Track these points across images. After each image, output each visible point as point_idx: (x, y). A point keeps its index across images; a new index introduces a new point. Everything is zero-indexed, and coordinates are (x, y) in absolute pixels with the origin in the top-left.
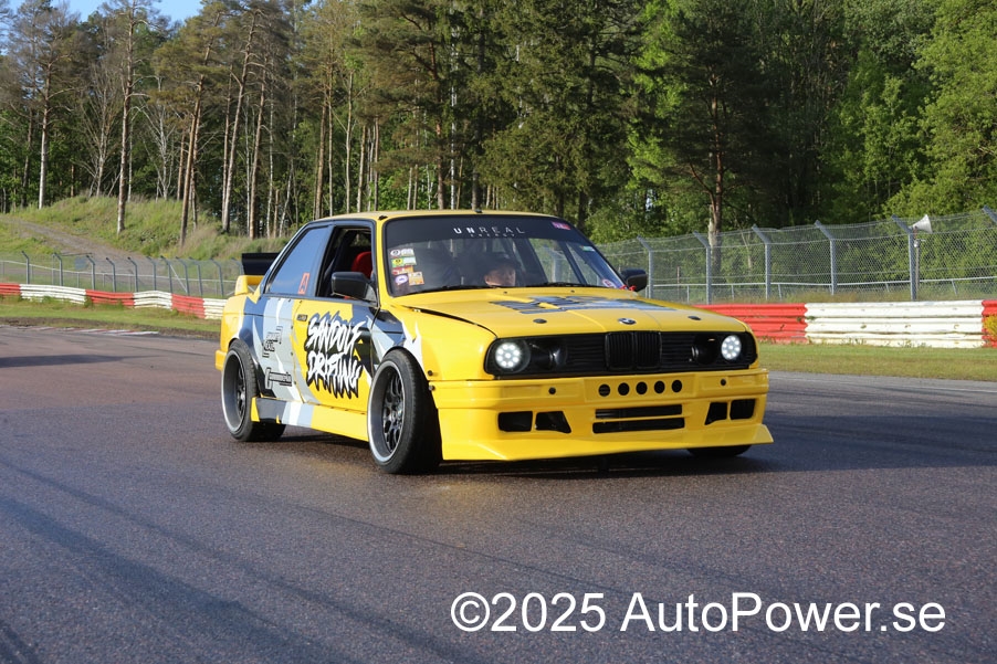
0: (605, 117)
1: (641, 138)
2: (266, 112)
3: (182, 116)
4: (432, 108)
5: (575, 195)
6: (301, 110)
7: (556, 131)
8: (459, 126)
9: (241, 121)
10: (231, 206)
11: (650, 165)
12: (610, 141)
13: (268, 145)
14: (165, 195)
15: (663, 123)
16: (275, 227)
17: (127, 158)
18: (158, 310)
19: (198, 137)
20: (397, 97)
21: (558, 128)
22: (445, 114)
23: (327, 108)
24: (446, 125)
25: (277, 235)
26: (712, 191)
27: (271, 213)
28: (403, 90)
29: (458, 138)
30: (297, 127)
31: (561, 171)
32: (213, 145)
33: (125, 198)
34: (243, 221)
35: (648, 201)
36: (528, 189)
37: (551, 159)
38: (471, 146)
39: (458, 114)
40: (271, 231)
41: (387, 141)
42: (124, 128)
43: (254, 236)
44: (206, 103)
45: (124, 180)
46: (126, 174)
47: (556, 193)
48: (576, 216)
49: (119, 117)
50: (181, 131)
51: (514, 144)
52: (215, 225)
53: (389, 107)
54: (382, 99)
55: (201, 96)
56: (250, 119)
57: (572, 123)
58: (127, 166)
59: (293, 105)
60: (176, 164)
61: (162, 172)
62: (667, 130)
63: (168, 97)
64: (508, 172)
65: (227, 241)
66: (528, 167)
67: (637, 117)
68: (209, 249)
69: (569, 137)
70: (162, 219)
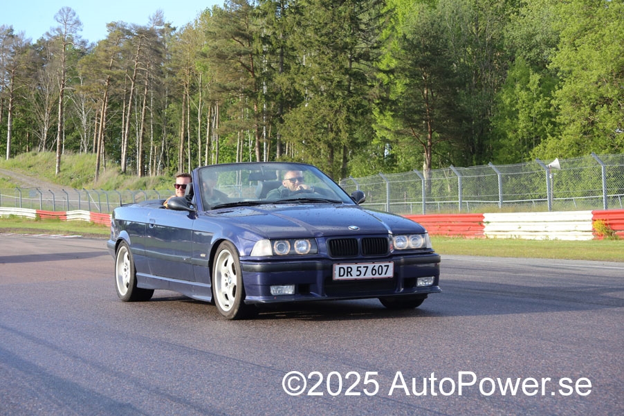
0: (358, 99)
1: (381, 112)
2: (148, 98)
3: (96, 101)
4: (252, 95)
5: (340, 148)
6: (170, 97)
7: (328, 108)
8: (268, 106)
9: (133, 104)
10: (127, 157)
11: (386, 129)
12: (362, 114)
13: (150, 118)
14: (85, 151)
15: (394, 103)
16: (154, 169)
17: (61, 127)
18: (82, 222)
19: (106, 114)
20: (230, 88)
21: (330, 106)
22: (259, 98)
23: (186, 95)
24: (260, 105)
25: (156, 174)
26: (425, 144)
27: (152, 160)
28: (233, 84)
29: (268, 113)
30: (168, 107)
31: (332, 132)
32: (116, 119)
33: (60, 153)
34: (134, 165)
35: (386, 151)
36: (311, 144)
37: (325, 126)
38: (276, 118)
39: (268, 98)
40: (152, 172)
41: (224, 115)
42: (60, 109)
43: (141, 176)
44: (111, 93)
45: (60, 141)
46: (61, 138)
47: (329, 147)
48: (342, 161)
49: (56, 102)
50: (95, 110)
51: (302, 116)
52: (117, 168)
53: (224, 95)
54: (220, 90)
55: (108, 88)
56: (138, 102)
57: (338, 103)
58: (61, 133)
59: (165, 93)
60: (92, 131)
61: (83, 136)
62: (397, 107)
63: (87, 89)
64: (299, 134)
65: (125, 179)
66: (311, 130)
67: (378, 99)
68: (113, 183)
69: (336, 112)
70: (84, 165)
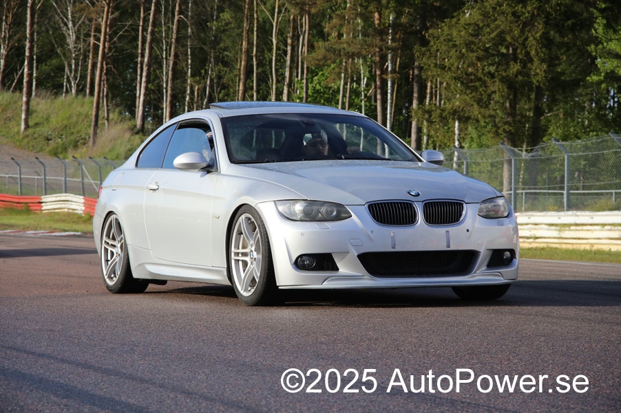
1: (609, 25)
3: (93, 4)
5: (530, 90)
7: (510, 18)
8: (399, 16)
9: (158, 11)
10: (146, 104)
12: (573, 28)
13: (187, 37)
14: (73, 91)
17: (31, 50)
18: (69, 215)
19: (111, 28)
21: (513, 14)
24: (385, 13)
30: (218, 17)
31: (516, 62)
32: (127, 37)
33: (29, 94)
36: (478, 84)
37: (504, 50)
38: (413, 37)
42: (29, 16)
45: (28, 75)
46: (31, 68)
47: (509, 88)
48: (531, 113)
49: (23, 5)
50: (91, 20)
51: (463, 33)
52: (128, 124)
56: (166, 8)
57: (529, 8)
58: (31, 59)
60: (85, 57)
61: (70, 66)
66: (478, 59)
69: (526, 24)
70: (70, 116)
